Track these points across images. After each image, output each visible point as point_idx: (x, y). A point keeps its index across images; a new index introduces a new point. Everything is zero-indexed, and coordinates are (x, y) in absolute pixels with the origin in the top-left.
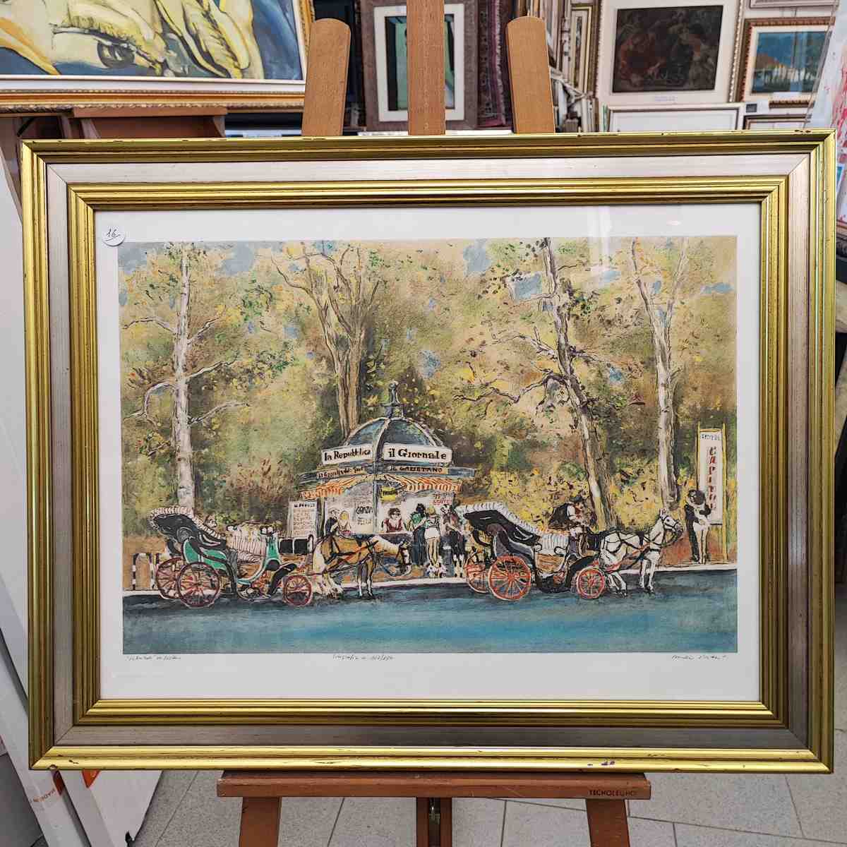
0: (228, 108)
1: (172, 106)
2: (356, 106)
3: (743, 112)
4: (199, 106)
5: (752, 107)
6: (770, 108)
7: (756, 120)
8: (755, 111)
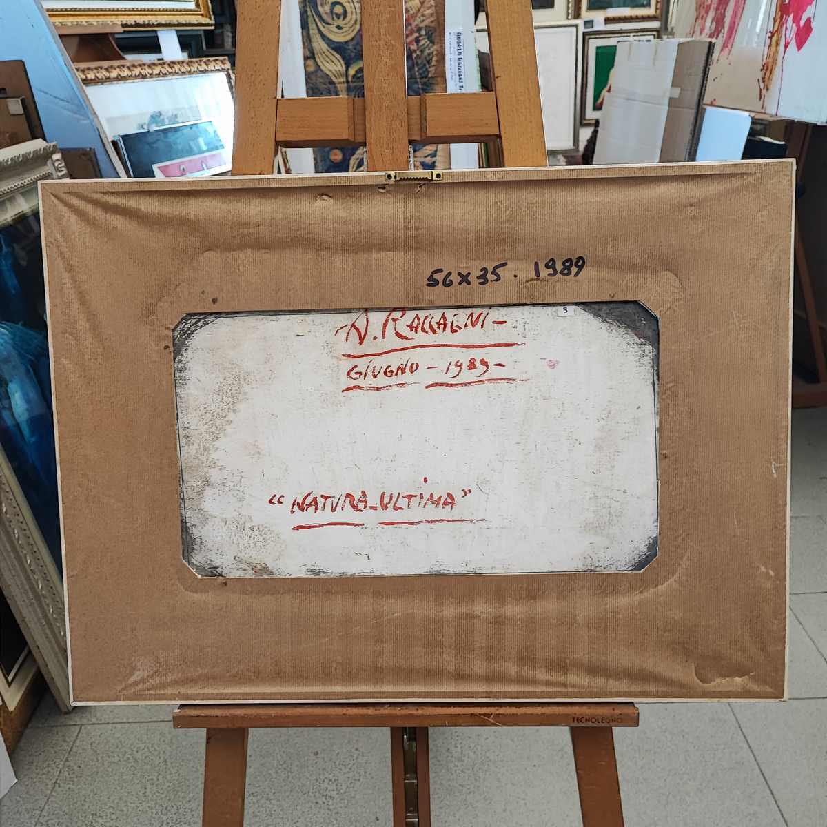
0: (123, 26)
1: (70, 24)
2: (228, 27)
3: (582, 29)
4: (95, 24)
5: (589, 23)
6: (606, 24)
7: (593, 36)
8: (592, 27)
